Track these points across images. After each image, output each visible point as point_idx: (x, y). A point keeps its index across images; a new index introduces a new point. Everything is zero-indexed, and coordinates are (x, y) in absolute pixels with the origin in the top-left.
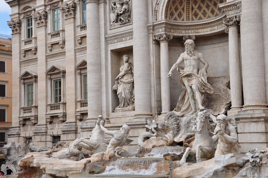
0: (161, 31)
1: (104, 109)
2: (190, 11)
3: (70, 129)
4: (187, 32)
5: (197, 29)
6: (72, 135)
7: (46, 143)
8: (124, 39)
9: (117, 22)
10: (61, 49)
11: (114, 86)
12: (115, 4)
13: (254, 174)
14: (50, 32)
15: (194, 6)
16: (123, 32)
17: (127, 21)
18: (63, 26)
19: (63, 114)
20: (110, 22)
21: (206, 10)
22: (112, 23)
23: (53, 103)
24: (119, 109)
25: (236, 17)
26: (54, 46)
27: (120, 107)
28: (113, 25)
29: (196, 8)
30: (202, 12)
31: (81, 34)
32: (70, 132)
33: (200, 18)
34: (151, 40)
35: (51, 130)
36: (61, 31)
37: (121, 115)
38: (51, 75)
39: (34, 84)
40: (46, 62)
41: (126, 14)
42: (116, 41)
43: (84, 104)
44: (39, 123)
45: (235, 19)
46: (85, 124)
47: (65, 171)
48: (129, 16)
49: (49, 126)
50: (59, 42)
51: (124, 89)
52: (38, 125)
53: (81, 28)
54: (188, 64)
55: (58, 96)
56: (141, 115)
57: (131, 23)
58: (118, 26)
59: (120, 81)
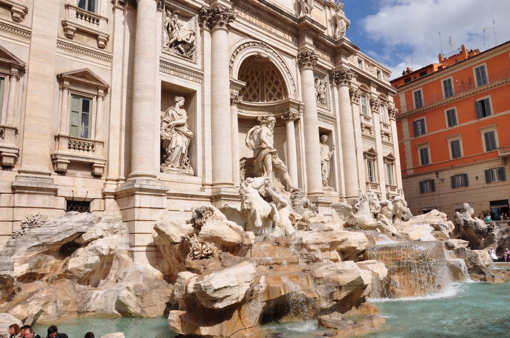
8: (185, 76)
10: (12, 20)
11: (166, 134)
17: (188, 56)
22: (165, 46)
24: (172, 169)
27: (172, 167)
28: (166, 49)
31: (78, 23)
42: (172, 72)
43: (75, 145)
50: (14, 5)
53: (77, 13)
57: (193, 61)
58: (172, 54)
59: (175, 130)
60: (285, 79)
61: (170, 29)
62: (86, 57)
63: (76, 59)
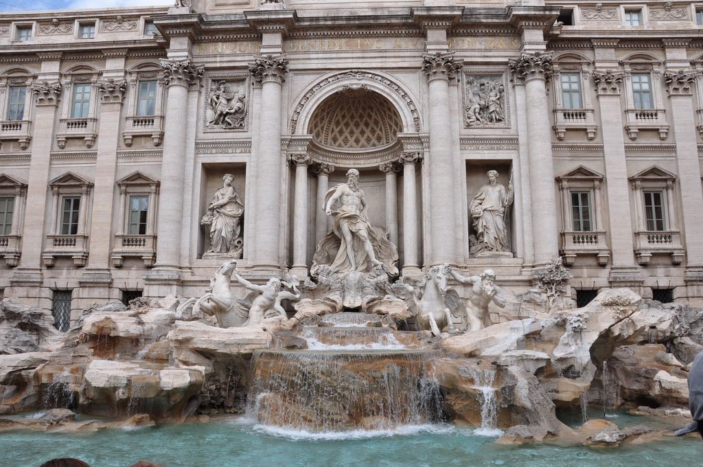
0: (301, 150)
1: (185, 252)
2: (330, 133)
3: (99, 280)
4: (324, 159)
5: (337, 158)
6: (102, 290)
7: (39, 301)
8: (230, 151)
9: (217, 123)
10: (86, 148)
11: (205, 219)
12: (218, 98)
13: (576, 341)
14: (66, 118)
15: (335, 128)
16: (233, 140)
17: (238, 126)
18: (96, 111)
19: (83, 254)
20: (205, 122)
21: (349, 137)
22: (208, 124)
23: (58, 234)
24: (213, 254)
25: (419, 154)
26: (70, 142)
27: (213, 252)
28: (209, 127)
29: (336, 130)
30: (343, 137)
31: (134, 131)
32: (98, 285)
33: (340, 146)
34: (284, 159)
35: (52, 279)
36: (92, 119)
37: (215, 264)
38: (59, 187)
39: (17, 198)
40: (51, 164)
41: (237, 115)
42: (214, 151)
43: (129, 242)
44: (23, 265)
45: (416, 156)
46: (154, 273)
47: (239, 344)
48: (243, 119)
49: (46, 273)
50: (86, 136)
51: (226, 224)
52: (19, 269)
53: (135, 122)
54: (350, 201)
55: (70, 224)
56: (268, 266)
57: (245, 130)
58: (218, 130)
59: (218, 212)
60: (397, 107)
61: (214, 104)
62: (143, 159)
63: (134, 164)
